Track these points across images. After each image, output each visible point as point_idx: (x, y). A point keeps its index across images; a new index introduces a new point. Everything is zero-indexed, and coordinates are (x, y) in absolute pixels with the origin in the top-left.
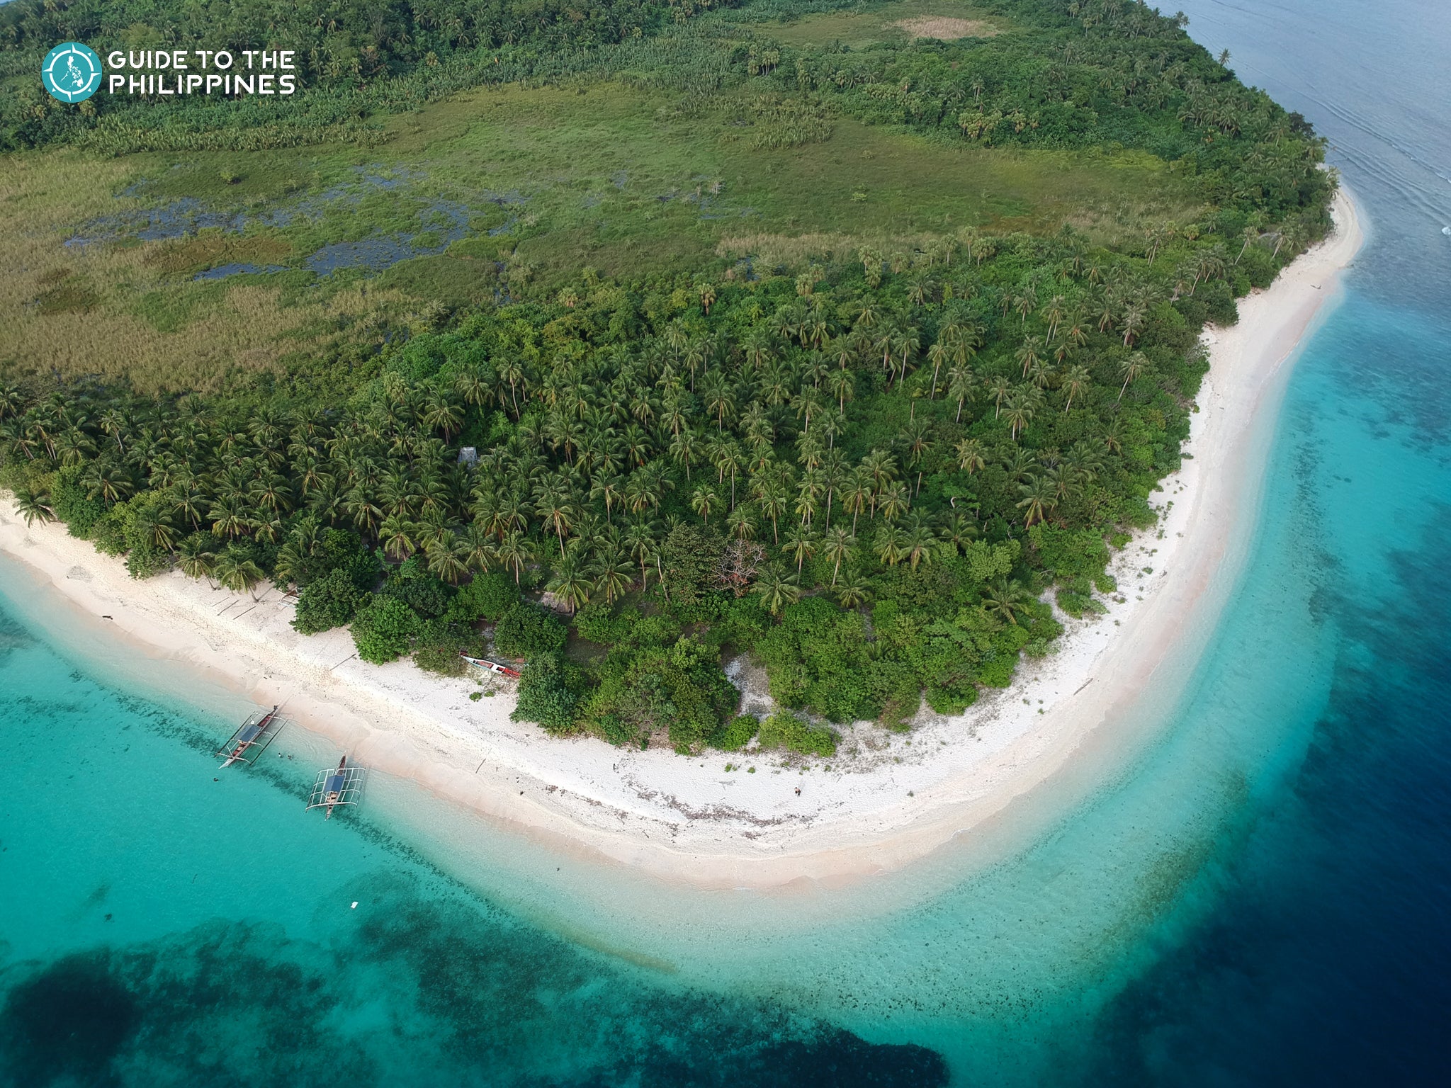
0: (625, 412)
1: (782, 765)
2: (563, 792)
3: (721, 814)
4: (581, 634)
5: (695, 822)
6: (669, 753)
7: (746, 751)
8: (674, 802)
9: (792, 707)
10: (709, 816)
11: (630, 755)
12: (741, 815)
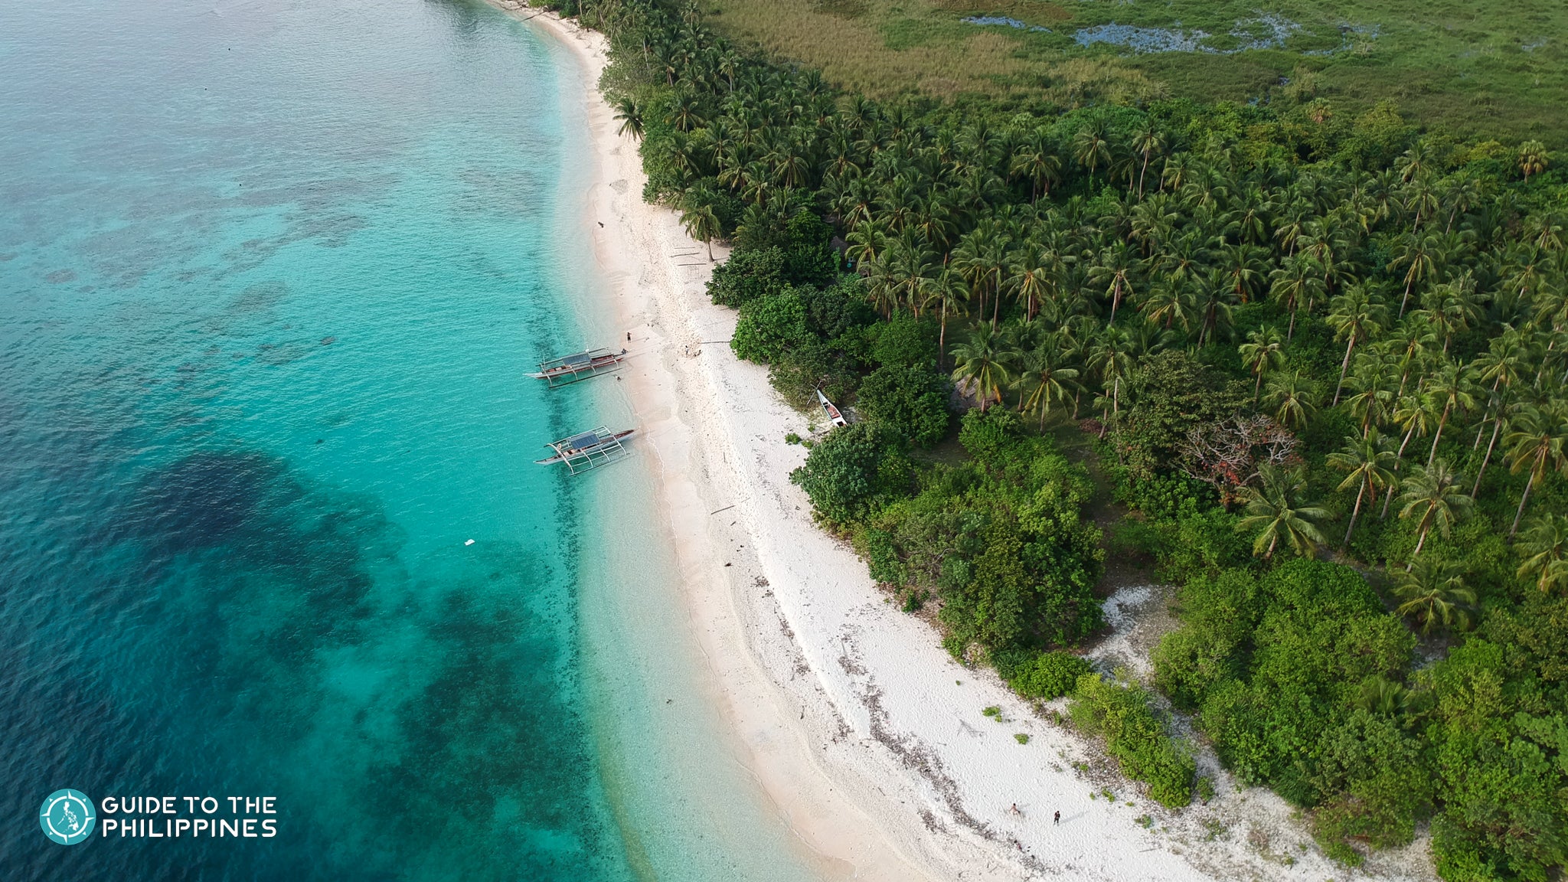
0: (1260, 228)
1: (1076, 765)
2: (769, 594)
3: (918, 761)
4: (962, 437)
5: (875, 745)
6: (935, 637)
7: (1040, 710)
8: (874, 699)
9: (1171, 698)
10: (900, 750)
11: (884, 606)
12: (944, 785)
